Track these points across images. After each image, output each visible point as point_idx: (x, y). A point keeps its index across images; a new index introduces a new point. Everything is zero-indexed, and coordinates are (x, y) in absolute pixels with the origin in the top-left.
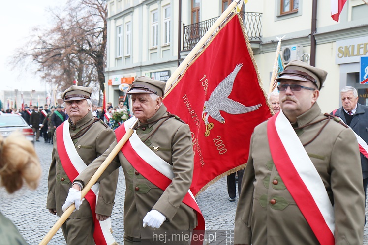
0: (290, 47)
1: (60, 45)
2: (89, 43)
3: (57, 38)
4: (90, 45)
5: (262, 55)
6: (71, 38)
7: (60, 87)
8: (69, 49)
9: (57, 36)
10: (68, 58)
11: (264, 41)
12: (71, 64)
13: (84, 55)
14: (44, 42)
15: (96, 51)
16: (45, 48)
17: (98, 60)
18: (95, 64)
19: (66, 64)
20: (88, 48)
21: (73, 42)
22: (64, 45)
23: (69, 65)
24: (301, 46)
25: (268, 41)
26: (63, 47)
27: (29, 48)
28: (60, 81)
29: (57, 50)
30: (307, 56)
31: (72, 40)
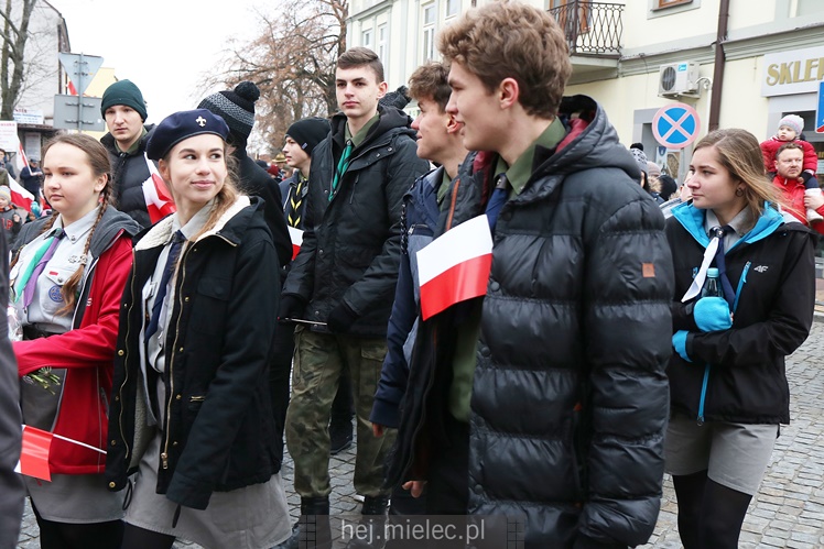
0: (675, 65)
1: (268, 66)
2: (315, 61)
3: (263, 54)
4: (316, 65)
5: (621, 79)
6: (284, 53)
7: (267, 135)
8: (282, 72)
9: (263, 51)
10: (280, 87)
11: (626, 55)
12: (284, 97)
13: (306, 82)
14: (243, 61)
15: (326, 75)
16: (244, 70)
17: (328, 89)
18: (324, 97)
19: (277, 97)
20: (313, 70)
21: (288, 61)
22: (273, 65)
23: (281, 97)
24: (697, 64)
25: (635, 54)
26: (274, 69)
27: (221, 71)
28: (267, 124)
29: (262, 74)
30: (708, 81)
31: (287, 56)
